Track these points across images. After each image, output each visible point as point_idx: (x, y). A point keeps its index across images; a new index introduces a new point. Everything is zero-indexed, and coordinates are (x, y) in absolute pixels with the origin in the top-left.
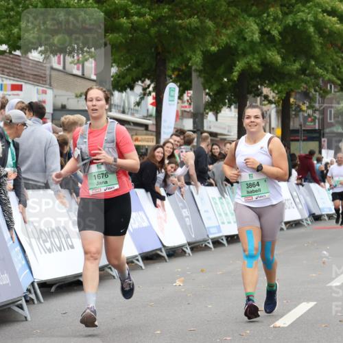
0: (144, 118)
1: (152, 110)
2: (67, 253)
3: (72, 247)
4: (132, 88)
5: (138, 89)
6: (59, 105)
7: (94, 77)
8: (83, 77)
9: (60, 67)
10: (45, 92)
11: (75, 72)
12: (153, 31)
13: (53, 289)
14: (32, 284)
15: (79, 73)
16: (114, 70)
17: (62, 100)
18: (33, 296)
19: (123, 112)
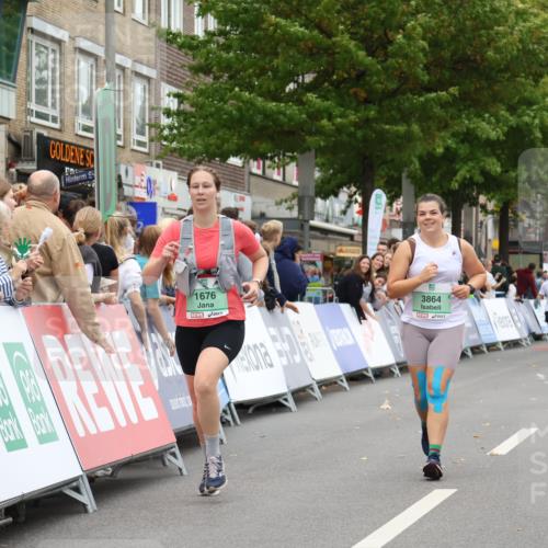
0: (350, 227)
1: (358, 218)
2: (266, 371)
3: (271, 366)
4: (336, 195)
5: (343, 196)
6: (258, 213)
7: (296, 183)
8: (284, 183)
9: (260, 172)
10: (242, 199)
11: (276, 177)
12: (359, 134)
13: (250, 411)
14: (229, 404)
15: (280, 178)
16: (317, 175)
17: (261, 208)
18: (229, 418)
19: (327, 221)
